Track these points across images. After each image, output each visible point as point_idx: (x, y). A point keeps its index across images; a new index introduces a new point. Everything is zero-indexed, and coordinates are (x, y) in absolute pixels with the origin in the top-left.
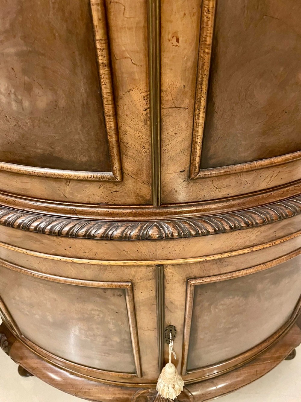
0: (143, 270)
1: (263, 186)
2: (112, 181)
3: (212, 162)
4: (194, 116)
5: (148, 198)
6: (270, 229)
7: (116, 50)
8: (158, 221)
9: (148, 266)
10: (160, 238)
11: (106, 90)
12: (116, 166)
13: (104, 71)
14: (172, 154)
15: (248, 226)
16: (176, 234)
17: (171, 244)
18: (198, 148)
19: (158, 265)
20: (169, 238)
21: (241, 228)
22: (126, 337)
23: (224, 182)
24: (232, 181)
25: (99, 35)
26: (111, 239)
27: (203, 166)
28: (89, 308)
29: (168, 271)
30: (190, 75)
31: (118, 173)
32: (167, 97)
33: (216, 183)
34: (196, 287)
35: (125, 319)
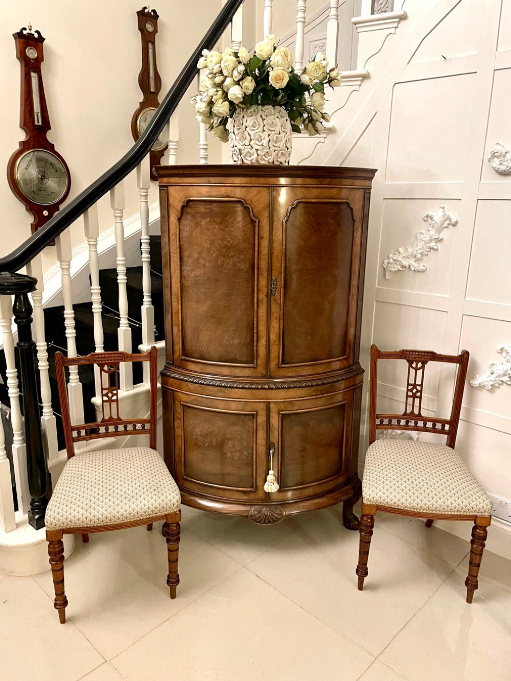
0: (262, 404)
1: (305, 374)
2: (253, 367)
3: (286, 361)
4: (279, 346)
5: (265, 374)
6: (309, 390)
7: (259, 329)
8: (268, 383)
9: (264, 402)
10: (269, 389)
11: (255, 339)
12: (255, 361)
13: (255, 335)
14: (273, 358)
15: (300, 387)
16: (274, 387)
17: (273, 391)
18: (281, 356)
19: (267, 402)
20: (272, 389)
21: (297, 387)
22: (251, 452)
23: (290, 370)
24: (293, 369)
25: (255, 326)
26: (251, 389)
27: (283, 362)
28: (237, 430)
29: (272, 405)
30: (278, 336)
31: (255, 364)
32: (272, 342)
33: (288, 370)
34: (283, 414)
35: (251, 436)
